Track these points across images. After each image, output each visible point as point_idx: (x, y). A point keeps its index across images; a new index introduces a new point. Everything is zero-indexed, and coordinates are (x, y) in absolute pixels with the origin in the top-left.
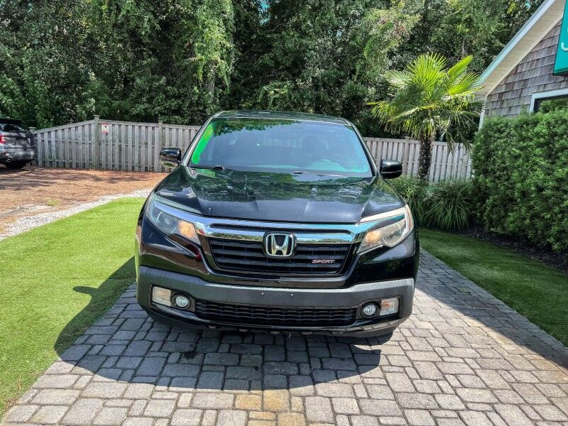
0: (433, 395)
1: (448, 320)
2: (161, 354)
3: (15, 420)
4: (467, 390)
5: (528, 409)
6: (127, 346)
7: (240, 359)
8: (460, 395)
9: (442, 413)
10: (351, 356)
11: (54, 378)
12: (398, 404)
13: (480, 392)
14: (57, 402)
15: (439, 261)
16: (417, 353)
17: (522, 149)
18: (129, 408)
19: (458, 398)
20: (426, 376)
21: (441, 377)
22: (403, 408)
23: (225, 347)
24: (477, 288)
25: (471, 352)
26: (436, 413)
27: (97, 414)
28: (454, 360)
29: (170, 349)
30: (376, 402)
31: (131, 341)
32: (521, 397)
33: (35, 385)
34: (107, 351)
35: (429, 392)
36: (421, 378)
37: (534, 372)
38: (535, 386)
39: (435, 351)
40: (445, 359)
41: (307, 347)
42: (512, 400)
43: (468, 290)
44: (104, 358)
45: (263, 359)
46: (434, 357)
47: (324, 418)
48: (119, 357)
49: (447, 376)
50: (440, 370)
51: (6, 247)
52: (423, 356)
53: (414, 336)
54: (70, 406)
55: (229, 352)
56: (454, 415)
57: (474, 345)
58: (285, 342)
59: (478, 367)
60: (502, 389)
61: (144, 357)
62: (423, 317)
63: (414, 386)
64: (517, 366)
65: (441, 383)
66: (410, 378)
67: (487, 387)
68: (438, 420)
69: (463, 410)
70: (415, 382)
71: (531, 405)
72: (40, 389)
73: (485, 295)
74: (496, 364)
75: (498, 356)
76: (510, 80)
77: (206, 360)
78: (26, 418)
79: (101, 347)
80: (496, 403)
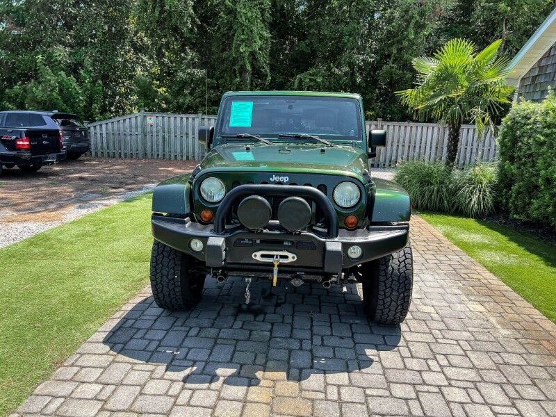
0: (420, 372)
1: (451, 305)
2: (183, 328)
3: (61, 378)
4: (453, 369)
5: (509, 388)
6: (155, 321)
7: (250, 335)
8: (446, 373)
9: (425, 388)
10: (351, 335)
11: (94, 345)
12: (386, 378)
13: (466, 371)
14: (95, 365)
15: (456, 248)
16: (413, 334)
17: (547, 136)
18: (152, 372)
19: (443, 375)
20: (417, 355)
21: (432, 357)
22: (389, 382)
23: (239, 324)
24: (488, 275)
25: (466, 335)
26: (419, 388)
27: (126, 375)
28: (448, 341)
29: (192, 325)
30: (366, 376)
31: (159, 317)
32: (505, 377)
33: (78, 351)
34: (138, 325)
35: (417, 369)
36: (412, 357)
37: (524, 356)
38: (521, 368)
39: (431, 333)
40: (440, 341)
41: (312, 326)
42: (495, 379)
43: (479, 277)
44: (136, 330)
45: (271, 335)
46: (429, 338)
47: (316, 388)
48: (148, 330)
49: (437, 356)
50: (432, 350)
51: (61, 233)
52: (419, 337)
53: (414, 318)
54: (105, 369)
55: (242, 328)
56: (436, 390)
57: (471, 329)
58: (293, 320)
59: (470, 349)
60: (488, 370)
61: (168, 331)
62: (428, 301)
63: (404, 363)
64: (509, 349)
65: (430, 362)
66: (401, 356)
67: (474, 367)
68: (420, 393)
69: (445, 386)
70: (405, 360)
71: (513, 385)
72: (82, 354)
73: (495, 281)
74: (489, 347)
75: (493, 339)
76: (543, 63)
77: (221, 335)
78: (69, 377)
79: (133, 321)
80: (479, 382)
